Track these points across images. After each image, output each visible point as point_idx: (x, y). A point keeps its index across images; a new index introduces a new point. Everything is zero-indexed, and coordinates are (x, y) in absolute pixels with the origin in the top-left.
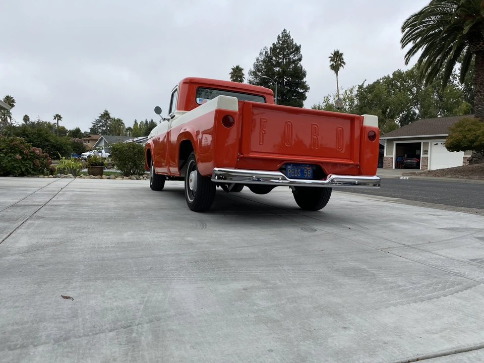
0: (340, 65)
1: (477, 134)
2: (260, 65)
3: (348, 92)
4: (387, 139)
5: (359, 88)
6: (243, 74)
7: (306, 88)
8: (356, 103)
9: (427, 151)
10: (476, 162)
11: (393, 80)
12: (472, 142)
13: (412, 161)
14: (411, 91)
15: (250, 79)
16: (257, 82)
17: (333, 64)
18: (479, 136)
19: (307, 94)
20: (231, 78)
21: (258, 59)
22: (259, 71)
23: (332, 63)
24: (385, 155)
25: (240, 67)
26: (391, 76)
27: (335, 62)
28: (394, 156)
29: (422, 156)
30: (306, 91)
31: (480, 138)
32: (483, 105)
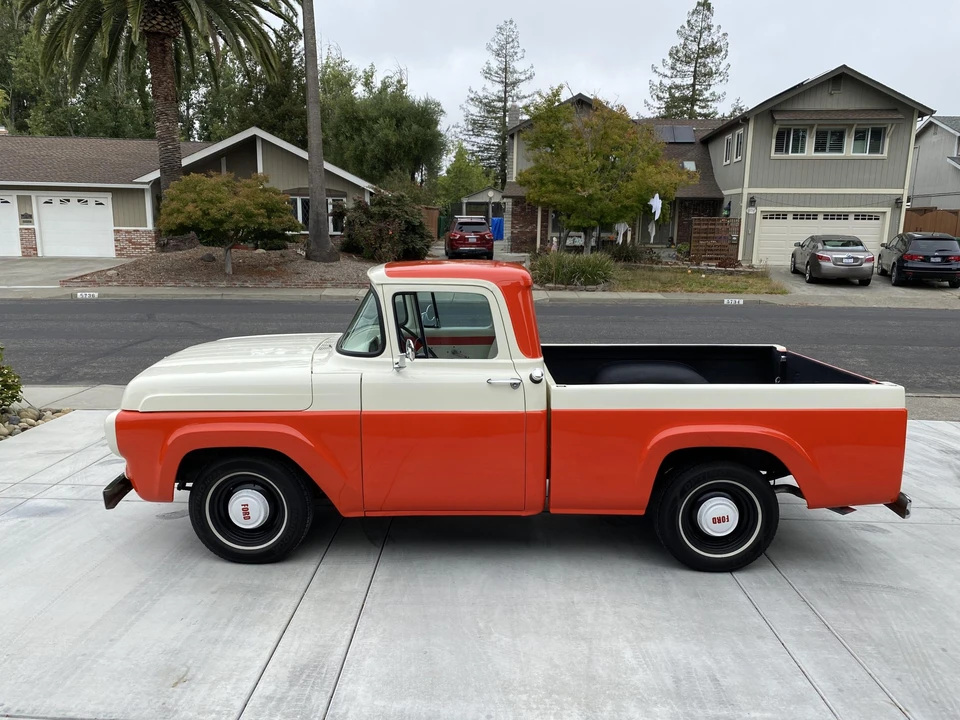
1: (228, 209)
9: (31, 216)
10: (178, 248)
18: (232, 213)
31: (235, 216)
32: (174, 140)
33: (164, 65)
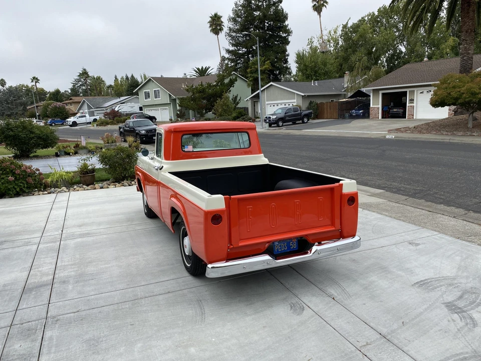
0: (323, 5)
1: (462, 91)
2: (239, 10)
3: (332, 33)
4: (373, 90)
5: (343, 27)
6: (222, 22)
7: (289, 32)
8: (340, 43)
9: (413, 100)
10: (462, 113)
11: (378, 17)
12: (457, 99)
13: (399, 110)
14: (397, 27)
15: (230, 26)
16: (237, 29)
17: (315, 5)
18: (463, 93)
19: (290, 39)
20: (210, 27)
21: (236, 4)
22: (239, 17)
23: (314, 3)
24: (371, 106)
25: (218, 14)
26: (376, 13)
27: (318, 2)
28: (380, 106)
29: (408, 105)
30: (289, 35)
31: (464, 95)
32: (469, 53)
33: (468, 13)
